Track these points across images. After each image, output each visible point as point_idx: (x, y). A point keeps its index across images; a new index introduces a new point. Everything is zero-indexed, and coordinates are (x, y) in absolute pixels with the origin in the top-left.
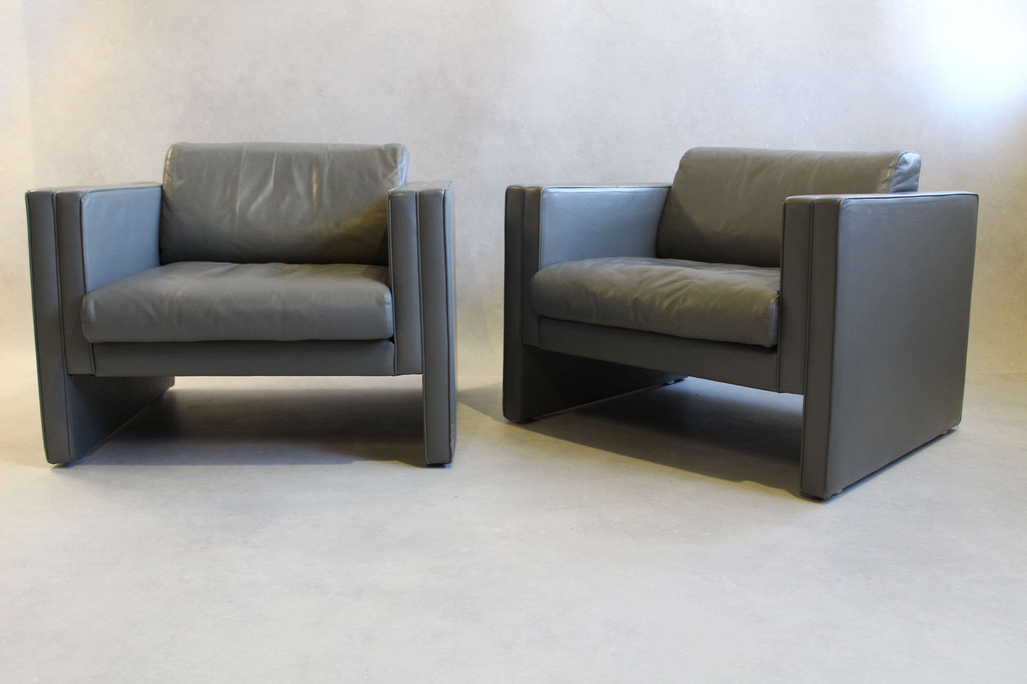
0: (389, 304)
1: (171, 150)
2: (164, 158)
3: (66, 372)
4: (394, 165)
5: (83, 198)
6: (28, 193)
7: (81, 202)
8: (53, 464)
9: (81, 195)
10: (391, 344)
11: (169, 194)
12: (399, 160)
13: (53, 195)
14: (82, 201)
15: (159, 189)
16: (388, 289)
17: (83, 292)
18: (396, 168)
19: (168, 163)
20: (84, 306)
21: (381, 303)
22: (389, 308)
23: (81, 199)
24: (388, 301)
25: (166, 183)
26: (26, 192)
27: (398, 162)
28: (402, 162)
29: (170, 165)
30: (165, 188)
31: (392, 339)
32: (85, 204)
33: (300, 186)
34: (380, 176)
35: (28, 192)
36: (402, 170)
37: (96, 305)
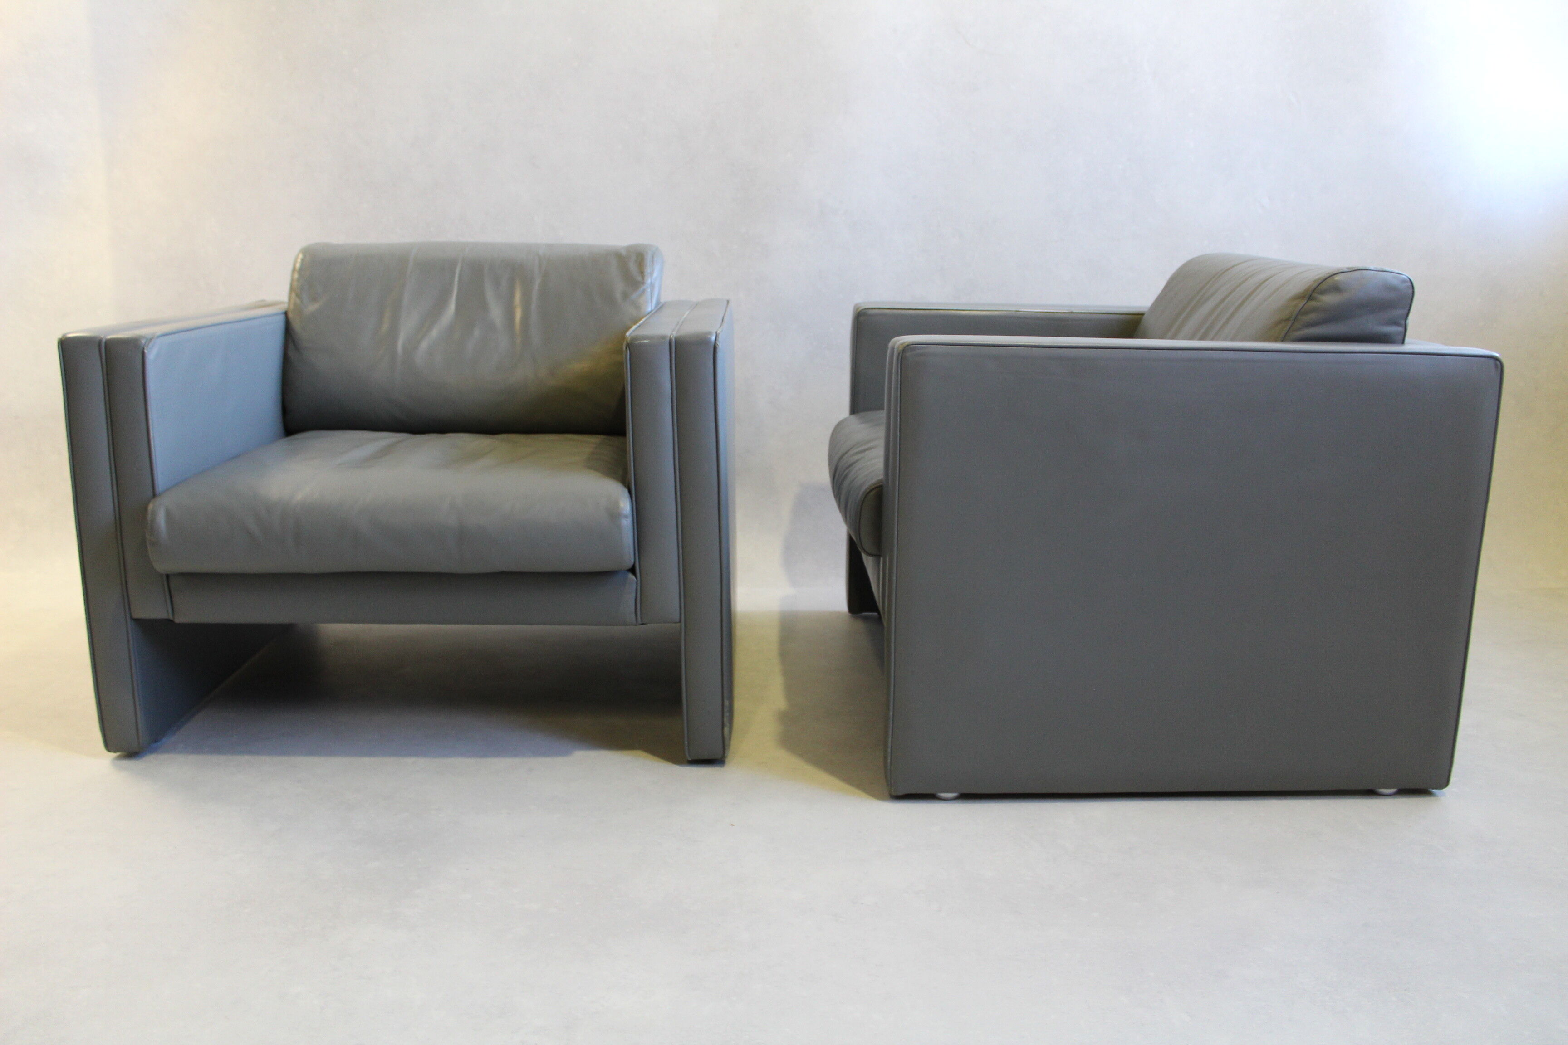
0: (626, 517)
1: (301, 256)
2: (290, 268)
3: (128, 616)
4: (639, 278)
5: (147, 346)
6: (63, 339)
7: (143, 354)
8: (115, 752)
9: (143, 341)
10: (631, 576)
11: (297, 325)
12: (648, 270)
13: (100, 341)
14: (146, 351)
15: (282, 318)
16: (626, 491)
17: (151, 494)
18: (643, 283)
19: (296, 276)
20: (149, 517)
21: (614, 515)
22: (627, 523)
23: (144, 348)
24: (625, 512)
25: (292, 306)
26: (60, 336)
27: (646, 274)
28: (652, 274)
29: (298, 280)
30: (290, 315)
31: (632, 570)
32: (151, 356)
33: (496, 312)
34: (618, 295)
35: (63, 337)
36: (652, 286)
37: (169, 516)
